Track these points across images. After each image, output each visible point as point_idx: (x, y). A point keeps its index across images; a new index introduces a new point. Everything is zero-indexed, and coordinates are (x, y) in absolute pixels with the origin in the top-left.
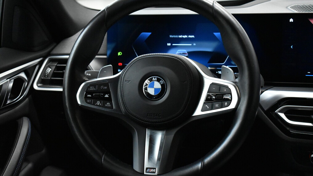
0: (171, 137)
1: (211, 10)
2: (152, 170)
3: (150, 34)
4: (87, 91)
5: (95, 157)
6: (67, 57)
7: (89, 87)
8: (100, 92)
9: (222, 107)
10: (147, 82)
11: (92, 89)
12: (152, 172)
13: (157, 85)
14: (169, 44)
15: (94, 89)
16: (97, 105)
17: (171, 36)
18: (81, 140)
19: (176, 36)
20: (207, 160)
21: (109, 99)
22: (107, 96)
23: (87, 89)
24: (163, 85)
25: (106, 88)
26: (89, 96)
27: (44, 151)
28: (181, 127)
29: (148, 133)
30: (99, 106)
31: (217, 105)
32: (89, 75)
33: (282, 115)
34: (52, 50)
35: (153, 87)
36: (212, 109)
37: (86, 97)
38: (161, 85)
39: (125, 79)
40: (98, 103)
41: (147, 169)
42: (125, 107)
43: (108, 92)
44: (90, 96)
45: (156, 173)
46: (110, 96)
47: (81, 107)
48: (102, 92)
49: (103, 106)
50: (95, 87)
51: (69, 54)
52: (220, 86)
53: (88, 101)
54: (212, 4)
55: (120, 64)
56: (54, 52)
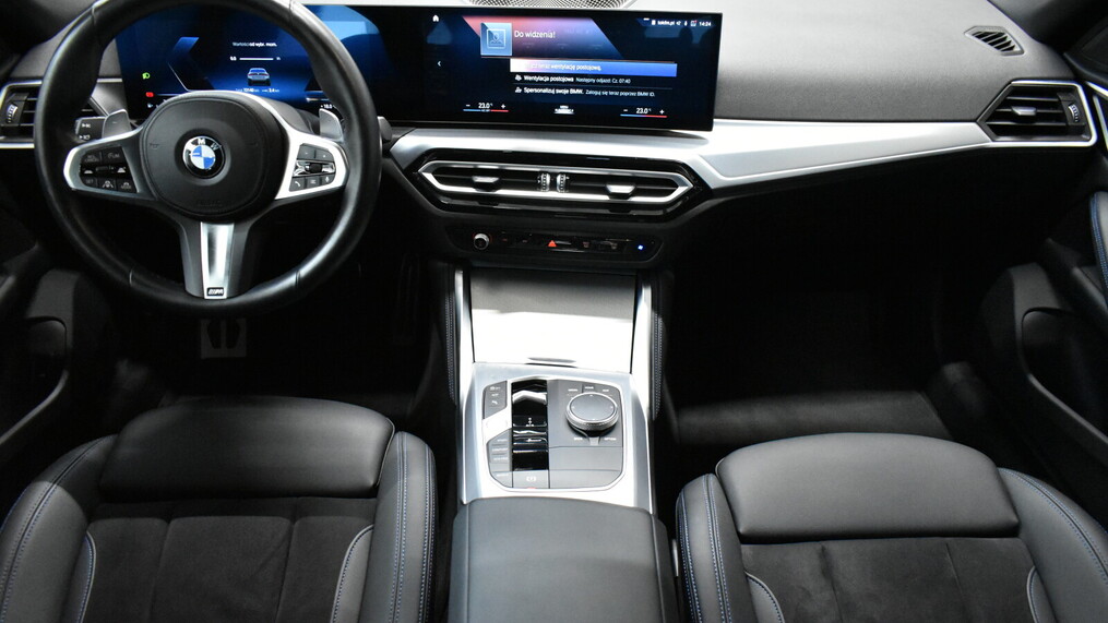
0: (244, 235)
1: (286, 16)
2: (217, 291)
3: (195, 39)
4: (83, 165)
5: (117, 277)
6: (39, 83)
7: (85, 157)
8: (108, 165)
9: (321, 183)
10: (189, 146)
11: (91, 159)
12: (217, 295)
13: (209, 152)
14: (233, 59)
15: (96, 160)
16: (105, 188)
17: (235, 44)
18: (88, 251)
19: (245, 44)
20: (305, 270)
21: (127, 176)
22: (121, 171)
23: (83, 161)
24: (217, 152)
25: (117, 156)
26: (87, 172)
27: (36, 247)
28: (259, 217)
29: (204, 229)
30: (110, 189)
31: (313, 182)
32: (88, 126)
33: (430, 177)
34: (13, 69)
35: (200, 155)
36: (305, 187)
37: (82, 175)
38: (216, 152)
39: (149, 141)
40: (108, 184)
41: (209, 289)
42: (157, 190)
43: (125, 164)
44: (90, 172)
45: (225, 296)
46: (127, 170)
47: (77, 193)
48: (112, 165)
49: (118, 189)
50: (97, 156)
51: (41, 78)
52: (315, 150)
53: (89, 182)
54: (288, 7)
55: (149, 94)
56: (18, 73)
